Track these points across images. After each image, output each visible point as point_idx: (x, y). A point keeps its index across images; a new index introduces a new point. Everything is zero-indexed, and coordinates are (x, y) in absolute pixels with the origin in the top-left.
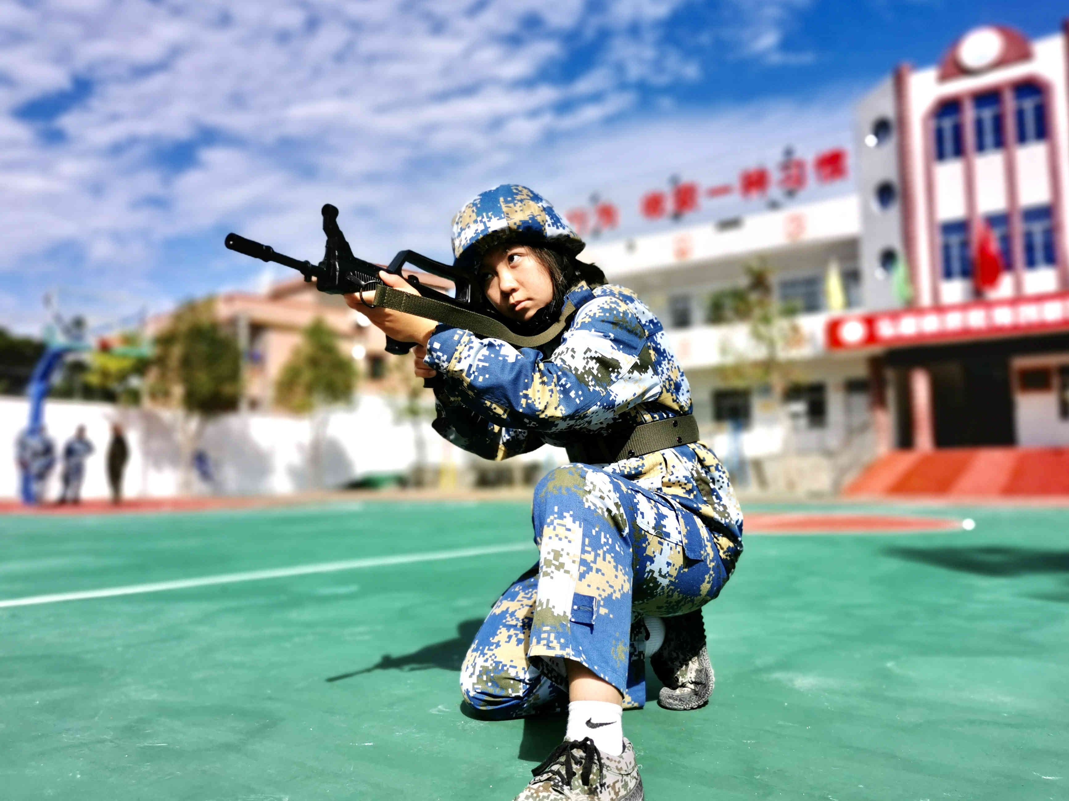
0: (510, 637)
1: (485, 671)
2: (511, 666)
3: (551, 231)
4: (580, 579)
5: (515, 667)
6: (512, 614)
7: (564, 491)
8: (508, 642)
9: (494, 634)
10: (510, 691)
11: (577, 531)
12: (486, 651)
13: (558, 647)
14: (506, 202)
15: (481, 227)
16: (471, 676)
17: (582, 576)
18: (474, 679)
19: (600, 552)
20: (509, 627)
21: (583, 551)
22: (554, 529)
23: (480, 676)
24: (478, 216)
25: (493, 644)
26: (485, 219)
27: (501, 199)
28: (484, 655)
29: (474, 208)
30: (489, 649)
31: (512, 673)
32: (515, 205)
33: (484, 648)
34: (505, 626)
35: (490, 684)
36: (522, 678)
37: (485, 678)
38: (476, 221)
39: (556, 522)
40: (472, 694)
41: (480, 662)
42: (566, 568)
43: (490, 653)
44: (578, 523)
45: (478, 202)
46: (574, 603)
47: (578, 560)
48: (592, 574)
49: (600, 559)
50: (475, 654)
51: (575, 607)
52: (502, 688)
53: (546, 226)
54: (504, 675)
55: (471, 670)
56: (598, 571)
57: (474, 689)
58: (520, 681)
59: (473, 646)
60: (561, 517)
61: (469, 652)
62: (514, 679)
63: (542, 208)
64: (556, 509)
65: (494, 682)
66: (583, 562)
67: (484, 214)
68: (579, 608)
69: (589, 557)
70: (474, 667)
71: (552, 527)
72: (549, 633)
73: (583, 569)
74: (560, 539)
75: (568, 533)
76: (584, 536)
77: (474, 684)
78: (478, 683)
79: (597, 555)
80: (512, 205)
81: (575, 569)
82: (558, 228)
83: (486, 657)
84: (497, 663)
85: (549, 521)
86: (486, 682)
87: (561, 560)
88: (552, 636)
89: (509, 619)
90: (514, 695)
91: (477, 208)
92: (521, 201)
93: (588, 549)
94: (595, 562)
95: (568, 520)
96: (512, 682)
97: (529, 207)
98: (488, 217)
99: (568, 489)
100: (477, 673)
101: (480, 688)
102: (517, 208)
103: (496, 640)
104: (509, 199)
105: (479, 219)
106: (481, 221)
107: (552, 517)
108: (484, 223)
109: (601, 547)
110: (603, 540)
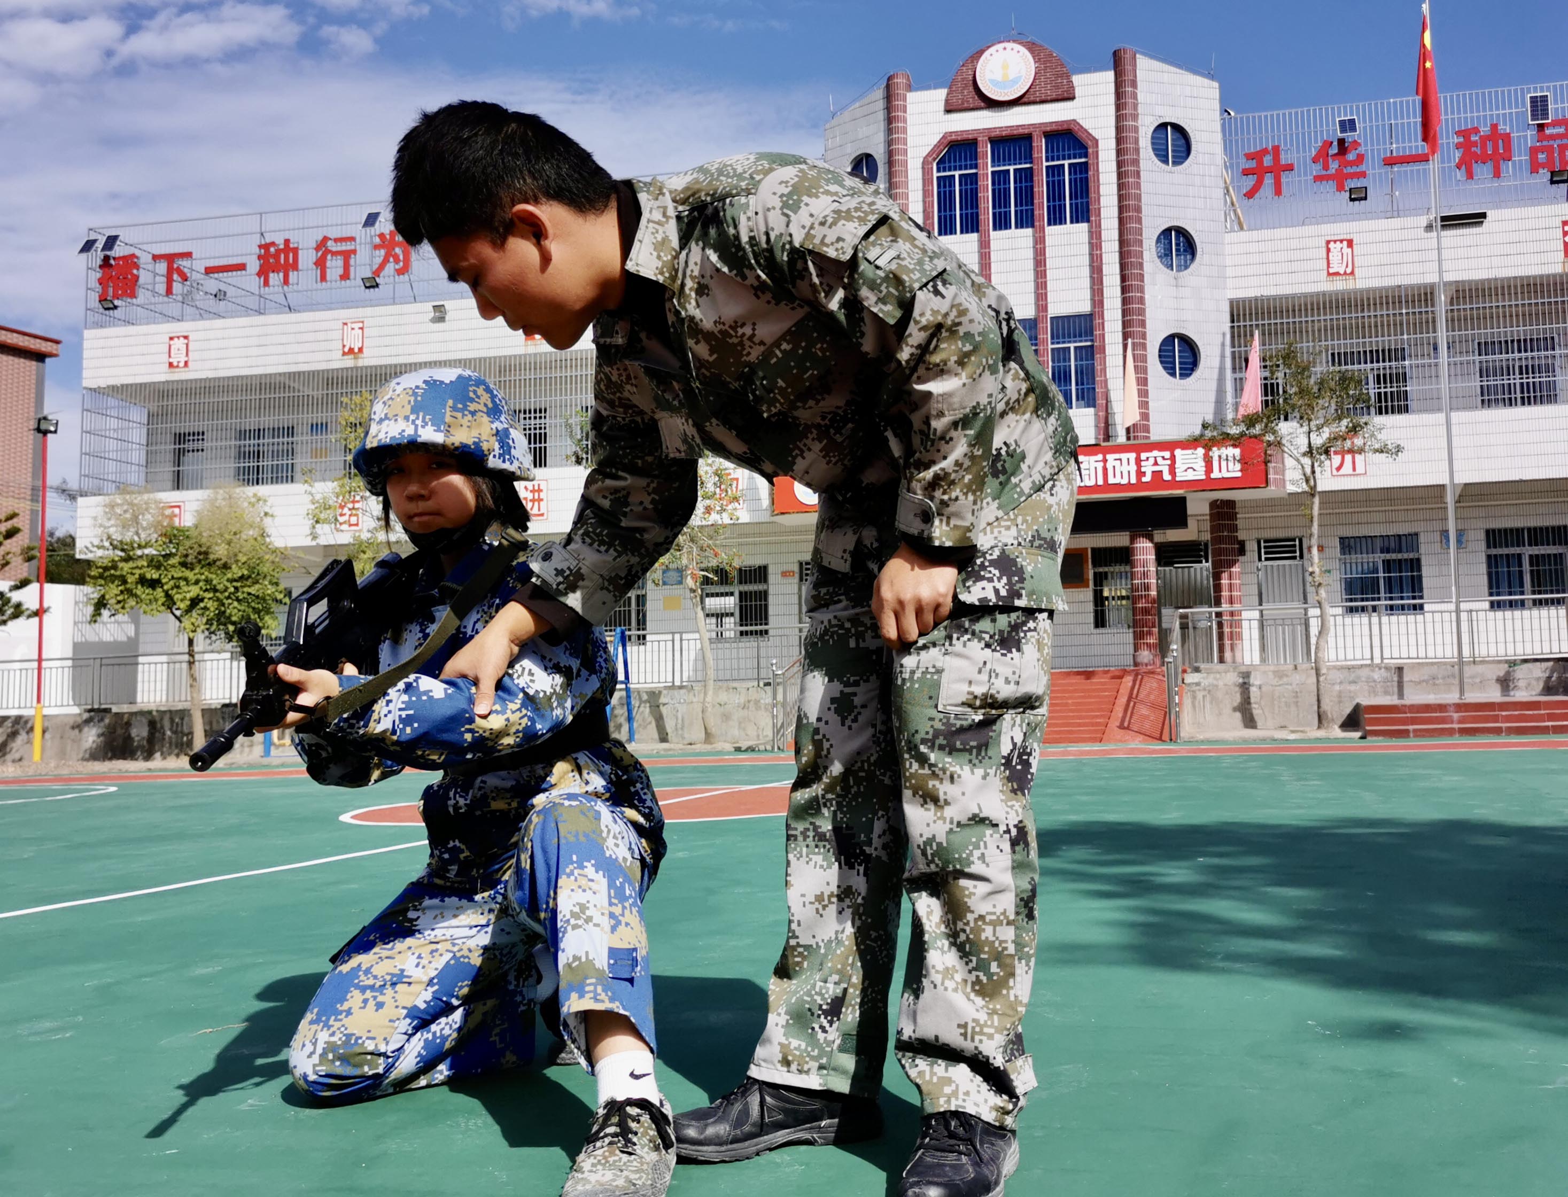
0: (365, 1001)
1: (331, 1047)
2: (368, 1038)
3: (493, 462)
4: (612, 932)
5: (374, 1038)
6: (368, 971)
7: (582, 839)
8: (364, 1008)
9: (343, 1000)
10: (366, 1068)
11: (601, 882)
12: (331, 1022)
13: (606, 999)
14: (454, 408)
15: (410, 431)
16: (310, 1056)
17: (613, 929)
18: (316, 1059)
19: (627, 904)
20: (363, 989)
21: (611, 904)
22: (576, 880)
23: (323, 1056)
24: (412, 412)
25: (341, 1012)
26: (419, 422)
27: (450, 402)
28: (329, 1027)
29: (412, 399)
30: (336, 1020)
31: (370, 1046)
32: (464, 415)
33: (328, 1019)
34: (357, 987)
35: (338, 1063)
36: (383, 1050)
37: (330, 1056)
38: (407, 418)
39: (576, 872)
40: (312, 1077)
41: (323, 1037)
42: (595, 921)
43: (338, 1024)
44: (601, 873)
45: (420, 391)
46: (610, 958)
47: (607, 912)
48: (622, 928)
49: (627, 912)
50: (314, 1027)
51: (612, 962)
52: (355, 1066)
53: (491, 457)
54: (358, 1050)
55: (309, 1048)
56: (627, 924)
57: (316, 1073)
58: (380, 1055)
59: (309, 1016)
60: (582, 867)
61: (304, 1025)
62: (372, 1054)
63: (494, 431)
64: (575, 858)
65: (344, 1059)
66: (612, 916)
67: (421, 415)
68: (616, 962)
69: (617, 910)
70: (315, 1044)
71: (572, 878)
72: (595, 985)
73: (613, 922)
74: (584, 891)
75: (591, 884)
76: (610, 887)
77: (315, 1066)
78: (321, 1064)
79: (624, 908)
80: (459, 415)
81: (606, 923)
82: (504, 461)
83: (332, 1030)
84: (349, 1036)
85: (568, 870)
86: (333, 1061)
87: (588, 913)
88: (599, 989)
89: (362, 978)
90: (371, 1073)
91: (416, 400)
92: (473, 413)
93: (614, 901)
94: (623, 915)
95: (590, 870)
96: (369, 1057)
97: (480, 425)
98: (423, 421)
99: (586, 835)
100: (319, 1050)
101: (323, 1069)
102: (465, 422)
103: (346, 1006)
104: (460, 406)
105: (412, 417)
106: (413, 422)
107: (571, 867)
108: (416, 426)
109: (627, 899)
110: (628, 892)
